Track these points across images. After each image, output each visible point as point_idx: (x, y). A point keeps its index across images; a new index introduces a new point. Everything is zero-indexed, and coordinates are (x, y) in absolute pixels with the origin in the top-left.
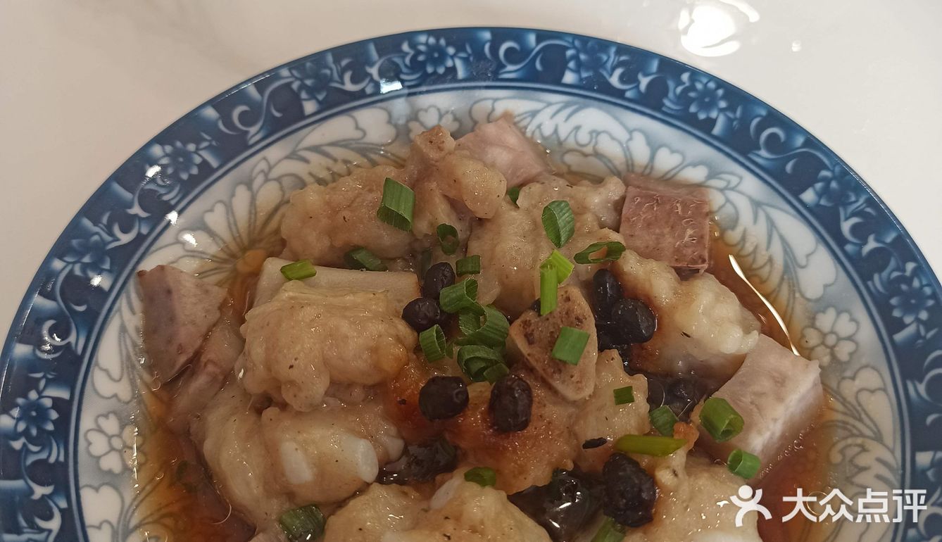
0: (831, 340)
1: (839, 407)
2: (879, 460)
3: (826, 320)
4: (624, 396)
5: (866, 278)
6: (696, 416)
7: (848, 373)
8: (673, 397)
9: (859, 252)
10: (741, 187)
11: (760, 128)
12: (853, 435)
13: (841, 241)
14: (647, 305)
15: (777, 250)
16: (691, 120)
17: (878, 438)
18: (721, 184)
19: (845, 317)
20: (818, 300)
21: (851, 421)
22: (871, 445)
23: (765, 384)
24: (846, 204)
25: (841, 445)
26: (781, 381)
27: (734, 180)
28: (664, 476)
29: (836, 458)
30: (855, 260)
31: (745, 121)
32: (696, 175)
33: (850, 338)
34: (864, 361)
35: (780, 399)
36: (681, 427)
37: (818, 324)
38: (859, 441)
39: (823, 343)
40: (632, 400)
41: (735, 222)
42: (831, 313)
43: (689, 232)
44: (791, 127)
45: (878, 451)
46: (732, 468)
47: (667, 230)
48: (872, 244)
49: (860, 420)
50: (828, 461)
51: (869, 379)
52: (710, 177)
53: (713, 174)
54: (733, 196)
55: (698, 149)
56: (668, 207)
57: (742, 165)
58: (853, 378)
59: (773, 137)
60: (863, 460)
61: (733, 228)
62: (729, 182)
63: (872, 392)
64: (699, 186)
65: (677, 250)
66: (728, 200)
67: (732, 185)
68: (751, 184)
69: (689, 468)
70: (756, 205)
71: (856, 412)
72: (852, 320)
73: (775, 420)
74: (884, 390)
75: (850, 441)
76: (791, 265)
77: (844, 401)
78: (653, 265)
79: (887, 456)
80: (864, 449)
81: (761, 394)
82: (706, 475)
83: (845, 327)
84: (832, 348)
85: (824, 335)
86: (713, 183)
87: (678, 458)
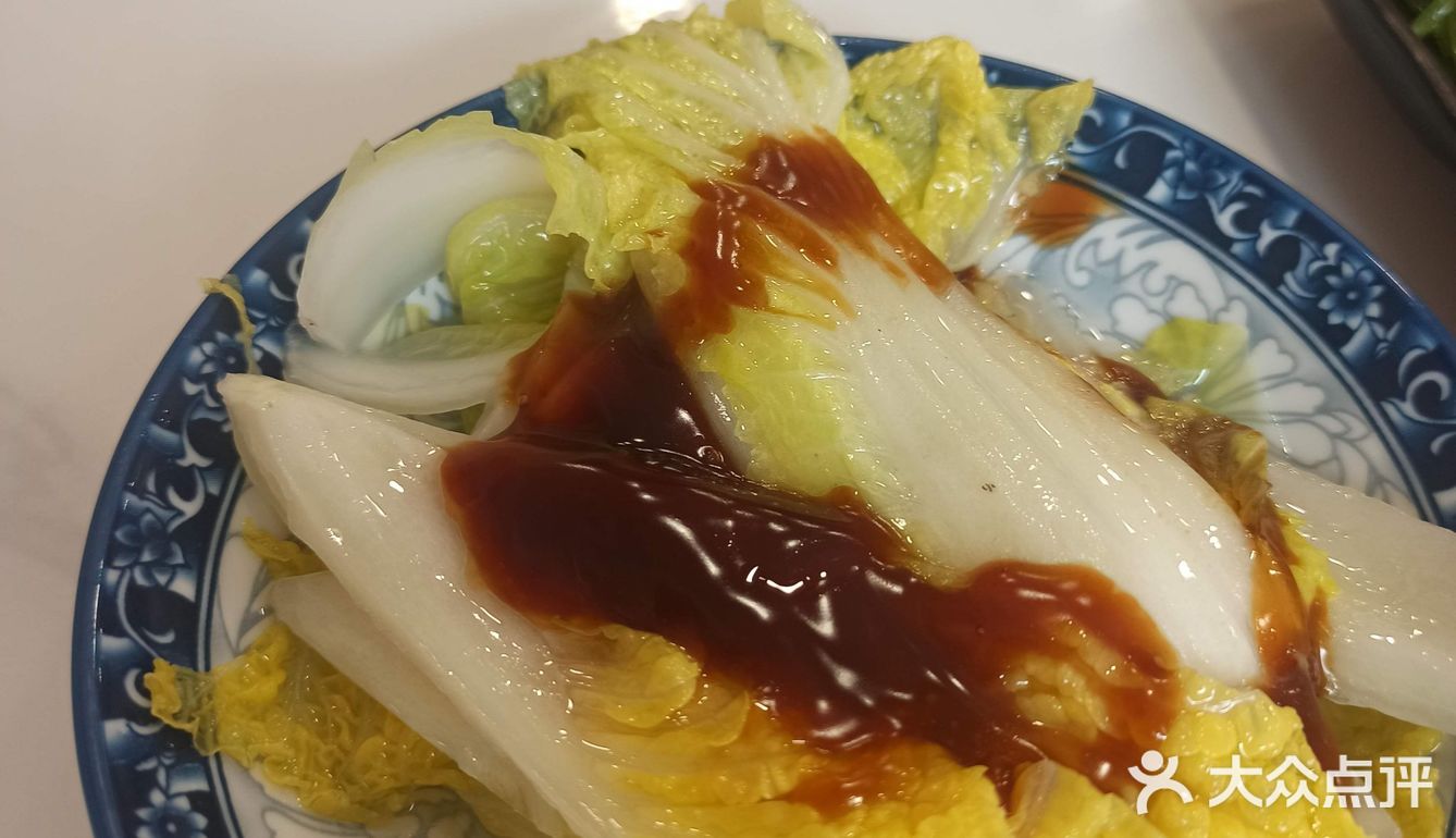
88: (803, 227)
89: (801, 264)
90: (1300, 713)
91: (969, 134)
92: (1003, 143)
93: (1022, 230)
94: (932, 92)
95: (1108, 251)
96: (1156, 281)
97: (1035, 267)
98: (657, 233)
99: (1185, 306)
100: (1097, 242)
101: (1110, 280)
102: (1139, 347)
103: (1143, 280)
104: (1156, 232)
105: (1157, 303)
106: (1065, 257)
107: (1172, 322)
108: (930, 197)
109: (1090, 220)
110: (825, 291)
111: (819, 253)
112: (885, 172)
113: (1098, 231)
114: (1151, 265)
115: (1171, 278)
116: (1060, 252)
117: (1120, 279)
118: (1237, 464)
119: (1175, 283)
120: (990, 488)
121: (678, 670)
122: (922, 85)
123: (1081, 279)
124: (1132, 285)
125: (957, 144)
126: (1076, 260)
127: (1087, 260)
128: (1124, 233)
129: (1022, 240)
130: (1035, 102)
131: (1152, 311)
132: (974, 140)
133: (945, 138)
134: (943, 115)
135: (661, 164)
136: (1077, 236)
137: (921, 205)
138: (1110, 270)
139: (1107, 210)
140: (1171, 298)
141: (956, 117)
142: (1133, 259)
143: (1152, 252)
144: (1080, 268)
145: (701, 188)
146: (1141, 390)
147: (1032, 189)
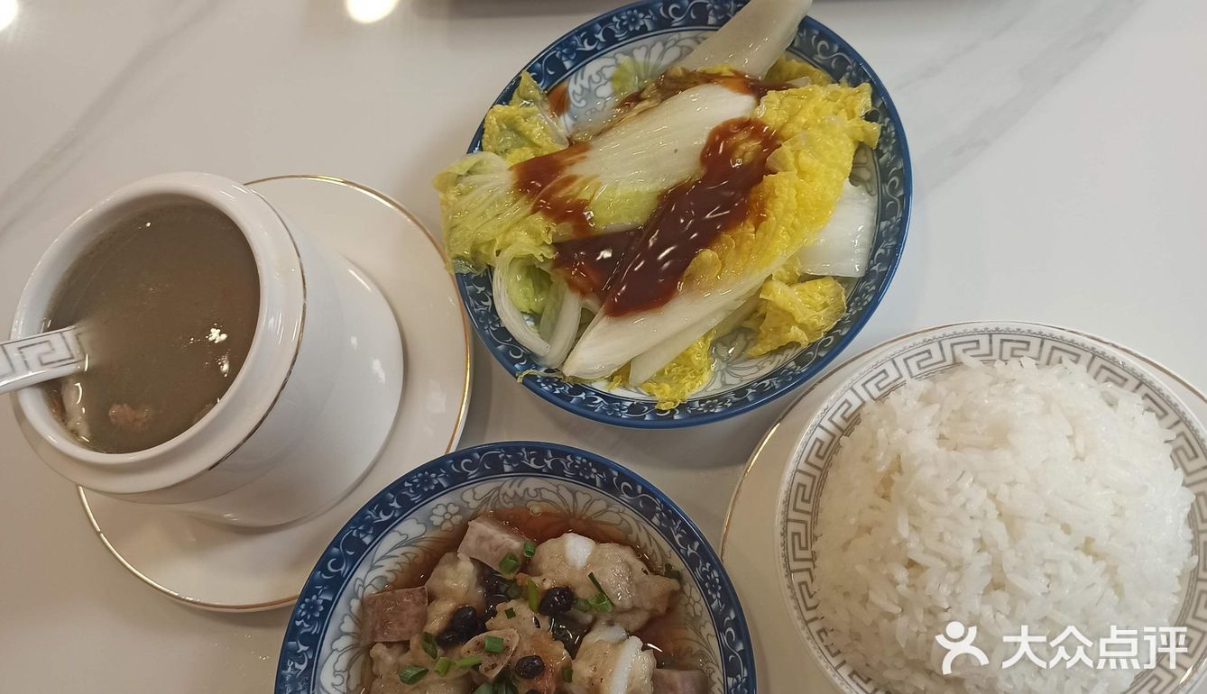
0: (448, 516)
1: (484, 507)
2: (510, 487)
3: (437, 520)
4: (511, 614)
5: (414, 504)
6: (510, 577)
7: (466, 505)
8: (497, 590)
9: (399, 509)
10: (362, 578)
11: (328, 573)
12: (498, 500)
13: (393, 519)
14: (456, 614)
15: (397, 552)
16: (324, 615)
17: (499, 488)
18: (361, 589)
19: (435, 511)
20: (426, 526)
21: (491, 500)
22: (502, 491)
23: (485, 546)
24: (372, 520)
25: (505, 505)
26: (482, 538)
27: (359, 582)
28: (547, 585)
29: (511, 505)
30: (403, 511)
31: (324, 583)
32: (355, 604)
33: (446, 507)
34: (459, 499)
35: (491, 538)
36: (519, 582)
37: (439, 524)
38: (501, 496)
39: (450, 520)
40: (512, 609)
41: (382, 577)
42: (432, 518)
43: (405, 600)
44: (326, 557)
45: (505, 488)
46: (533, 554)
47: (405, 613)
48: (395, 504)
49: (490, 497)
50: (513, 509)
51: (468, 496)
52: (357, 598)
53: (355, 595)
54: (367, 582)
55: (341, 607)
56: (388, 615)
57: (349, 580)
58: (468, 503)
59: (333, 566)
60: (511, 493)
61: (386, 578)
62: (360, 585)
63: (475, 493)
64: (362, 602)
65: (418, 605)
66: (370, 584)
67: (361, 583)
68: (360, 573)
69: (540, 574)
70: (372, 568)
71: (486, 500)
72: (436, 508)
73: (503, 538)
74: (474, 488)
75: (502, 501)
76: (407, 542)
77: (481, 506)
78: (432, 614)
79: (508, 484)
80: (505, 494)
81: (491, 548)
82: (539, 566)
83: (441, 510)
84: (452, 515)
85: (445, 520)
86: (360, 595)
87: (537, 580)
88: (558, 183)
89: (573, 188)
90: (771, 89)
91: (523, 120)
92: (529, 109)
93: (559, 116)
94: (505, 127)
95: (579, 90)
96: (596, 78)
97: (572, 117)
98: (549, 229)
99: (609, 72)
100: (574, 92)
101: (589, 93)
102: (615, 93)
103: (594, 82)
104: (581, 70)
105: (603, 81)
106: (574, 105)
107: (611, 79)
108: (538, 142)
109: (566, 91)
110: (585, 183)
111: (571, 180)
112: (523, 155)
113: (570, 91)
114: (590, 77)
115: (597, 73)
116: (571, 106)
117: (589, 90)
118: (681, 78)
119: (599, 73)
120: (676, 151)
121: (707, 255)
122: (501, 130)
123: (583, 103)
124: (594, 86)
125: (524, 125)
126: (577, 102)
127: (578, 98)
128: (575, 83)
129: (562, 117)
130: (521, 93)
131: (605, 84)
132: (525, 119)
133: (521, 129)
134: (512, 126)
135: (518, 223)
136: (569, 99)
137: (540, 147)
138: (585, 92)
139: (565, 84)
140: (604, 75)
141: (515, 122)
142: (585, 83)
143: (586, 75)
144: (579, 102)
145: (534, 211)
146: (637, 98)
147: (547, 107)
